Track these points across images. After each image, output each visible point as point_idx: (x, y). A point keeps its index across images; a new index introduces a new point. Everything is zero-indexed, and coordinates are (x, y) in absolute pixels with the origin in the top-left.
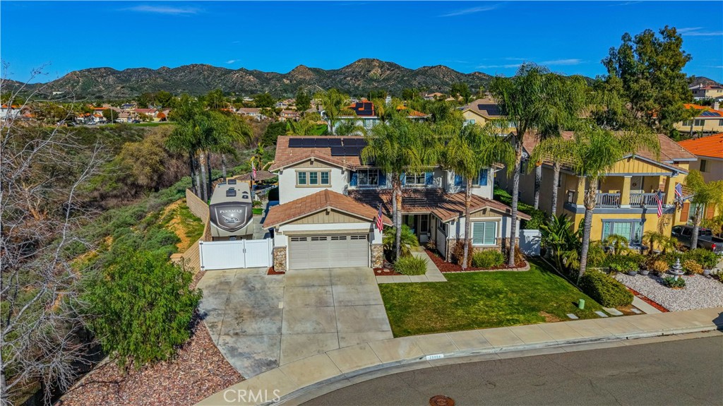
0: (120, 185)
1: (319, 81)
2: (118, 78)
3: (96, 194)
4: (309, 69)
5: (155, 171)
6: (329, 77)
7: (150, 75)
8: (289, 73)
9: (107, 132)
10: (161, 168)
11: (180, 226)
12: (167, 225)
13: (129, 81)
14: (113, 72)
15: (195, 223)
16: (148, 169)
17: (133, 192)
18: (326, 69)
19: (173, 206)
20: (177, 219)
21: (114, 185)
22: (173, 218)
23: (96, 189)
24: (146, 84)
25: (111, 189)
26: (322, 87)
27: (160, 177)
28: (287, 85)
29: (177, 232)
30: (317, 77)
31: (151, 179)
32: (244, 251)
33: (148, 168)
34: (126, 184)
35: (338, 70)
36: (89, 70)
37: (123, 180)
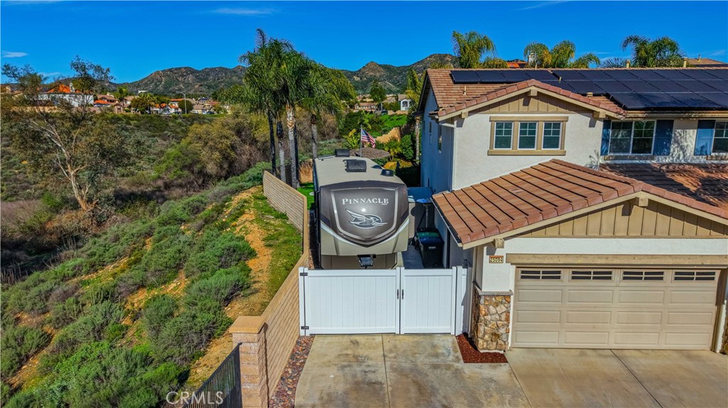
0: (186, 172)
1: (390, 78)
2: (197, 77)
3: (160, 183)
4: (380, 66)
5: (226, 158)
6: (400, 74)
7: (226, 74)
8: (360, 70)
9: (180, 120)
10: (232, 154)
11: (255, 227)
12: (234, 223)
13: (207, 79)
14: (192, 71)
15: (278, 222)
16: (217, 155)
17: (200, 182)
18: (397, 66)
19: (244, 196)
20: (249, 215)
21: (179, 172)
22: (242, 213)
23: (159, 177)
24: (222, 82)
25: (175, 177)
26: (392, 83)
27: (231, 164)
28: (357, 82)
29: (249, 237)
30: (388, 74)
31: (221, 167)
32: (400, 294)
33: (217, 153)
34: (193, 172)
35: (408, 67)
36: (171, 70)
37: (189, 167)
